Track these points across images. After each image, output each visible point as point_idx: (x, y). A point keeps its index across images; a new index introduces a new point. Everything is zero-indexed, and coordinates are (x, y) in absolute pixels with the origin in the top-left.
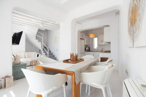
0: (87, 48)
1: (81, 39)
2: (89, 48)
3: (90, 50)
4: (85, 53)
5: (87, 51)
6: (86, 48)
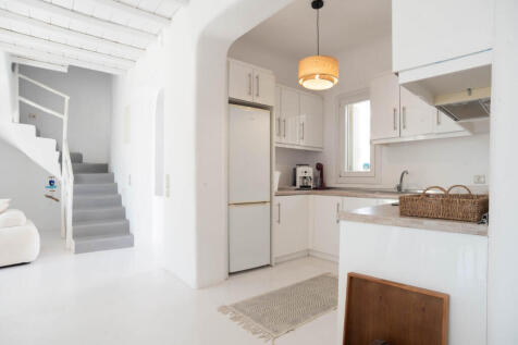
0: (306, 172)
1: (232, 102)
2: (320, 167)
3: (330, 182)
4: (277, 200)
5: (305, 187)
6: (300, 172)
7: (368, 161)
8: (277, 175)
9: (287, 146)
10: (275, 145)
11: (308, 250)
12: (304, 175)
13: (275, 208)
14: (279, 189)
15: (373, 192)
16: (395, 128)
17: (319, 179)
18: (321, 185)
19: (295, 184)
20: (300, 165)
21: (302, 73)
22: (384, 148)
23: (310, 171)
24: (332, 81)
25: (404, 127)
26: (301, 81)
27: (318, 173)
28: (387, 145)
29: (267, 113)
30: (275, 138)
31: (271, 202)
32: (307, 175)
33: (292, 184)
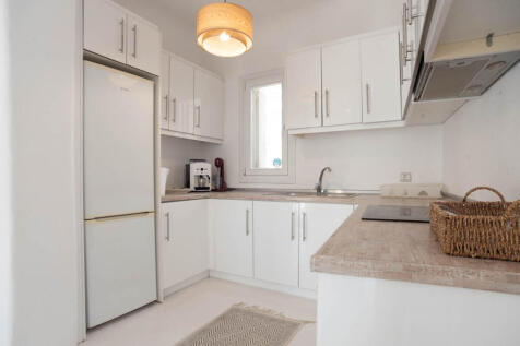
0: (202, 170)
7: (279, 156)
8: (164, 173)
9: (176, 135)
10: (160, 132)
11: (209, 270)
12: (200, 173)
13: (162, 220)
14: (167, 192)
15: (288, 194)
16: (316, 116)
17: (218, 178)
18: (221, 187)
19: (188, 185)
20: (195, 161)
21: (203, 25)
22: (299, 140)
23: (208, 168)
24: (245, 43)
25: (327, 115)
26: (200, 40)
27: (218, 171)
28: (302, 136)
29: (149, 84)
30: (161, 123)
31: (155, 212)
32: (204, 173)
33: (184, 184)
